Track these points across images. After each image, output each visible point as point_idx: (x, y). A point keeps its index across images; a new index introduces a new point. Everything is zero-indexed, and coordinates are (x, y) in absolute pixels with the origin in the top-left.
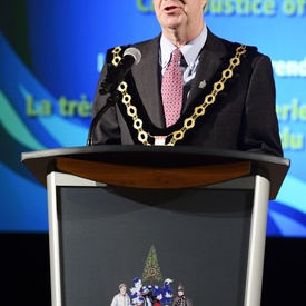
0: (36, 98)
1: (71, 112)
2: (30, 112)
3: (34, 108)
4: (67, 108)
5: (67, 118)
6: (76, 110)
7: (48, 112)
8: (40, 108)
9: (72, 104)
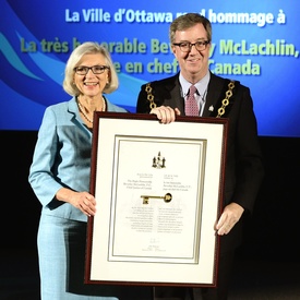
0: (26, 41)
1: (49, 50)
2: (23, 49)
3: (25, 47)
4: (46, 46)
5: (46, 53)
6: (52, 47)
7: (34, 50)
8: (29, 47)
9: (50, 44)
